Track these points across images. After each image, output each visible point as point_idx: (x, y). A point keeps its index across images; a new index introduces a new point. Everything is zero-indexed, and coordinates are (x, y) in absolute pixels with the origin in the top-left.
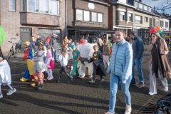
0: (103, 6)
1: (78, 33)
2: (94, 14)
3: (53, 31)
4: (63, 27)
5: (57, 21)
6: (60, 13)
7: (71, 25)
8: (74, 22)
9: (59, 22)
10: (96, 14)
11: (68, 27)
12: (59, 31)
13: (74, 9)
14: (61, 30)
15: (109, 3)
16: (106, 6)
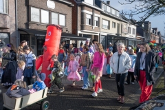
0: (66, 6)
1: (33, 39)
2: (54, 15)
4: (12, 30)
5: (2, 22)
6: (8, 10)
7: (24, 27)
8: (27, 24)
9: (5, 23)
10: (57, 15)
11: (19, 30)
12: (5, 36)
13: (28, 7)
14: (9, 34)
15: (73, 3)
16: (69, 5)
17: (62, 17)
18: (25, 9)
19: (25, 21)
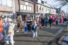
0: (32, 4)
2: (28, 7)
3: (10, 14)
4: (14, 12)
5: (11, 10)
6: (13, 6)
7: (18, 11)
8: (19, 10)
9: (12, 10)
10: (29, 7)
11: (17, 12)
12: (12, 14)
14: (13, 14)
15: (34, 2)
16: (33, 4)
17: (30, 8)
18: (18, 5)
19: (19, 9)
